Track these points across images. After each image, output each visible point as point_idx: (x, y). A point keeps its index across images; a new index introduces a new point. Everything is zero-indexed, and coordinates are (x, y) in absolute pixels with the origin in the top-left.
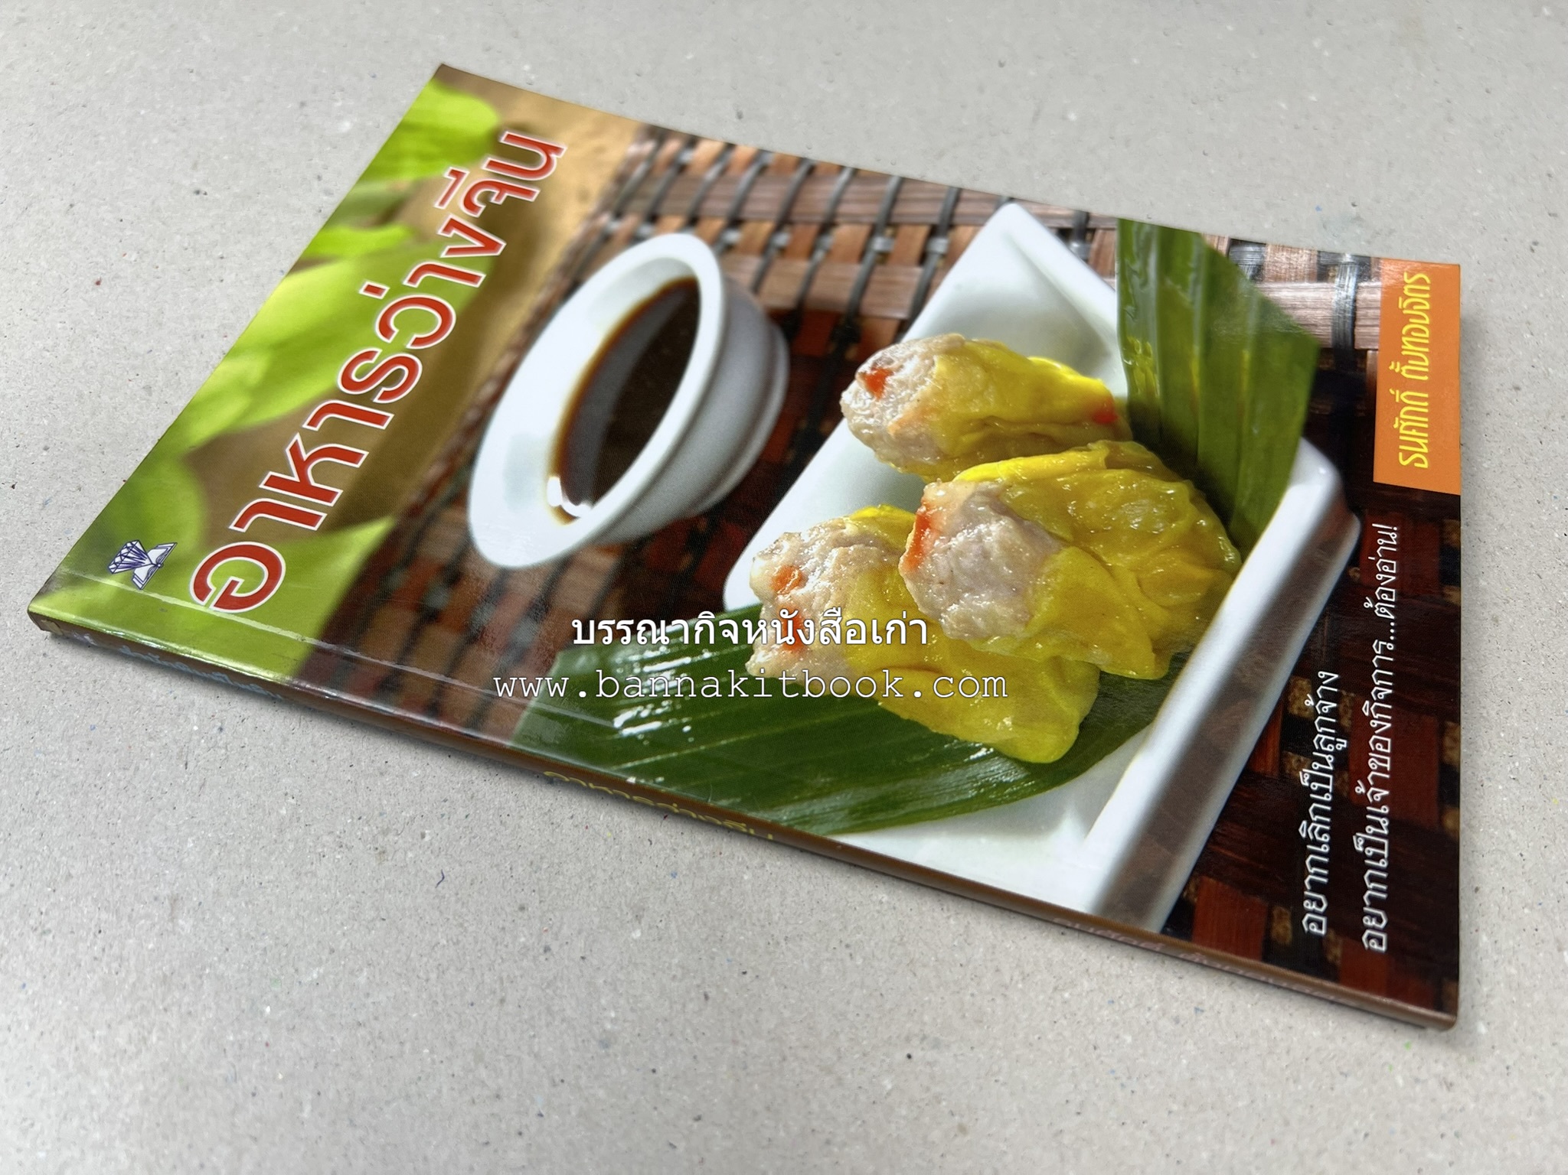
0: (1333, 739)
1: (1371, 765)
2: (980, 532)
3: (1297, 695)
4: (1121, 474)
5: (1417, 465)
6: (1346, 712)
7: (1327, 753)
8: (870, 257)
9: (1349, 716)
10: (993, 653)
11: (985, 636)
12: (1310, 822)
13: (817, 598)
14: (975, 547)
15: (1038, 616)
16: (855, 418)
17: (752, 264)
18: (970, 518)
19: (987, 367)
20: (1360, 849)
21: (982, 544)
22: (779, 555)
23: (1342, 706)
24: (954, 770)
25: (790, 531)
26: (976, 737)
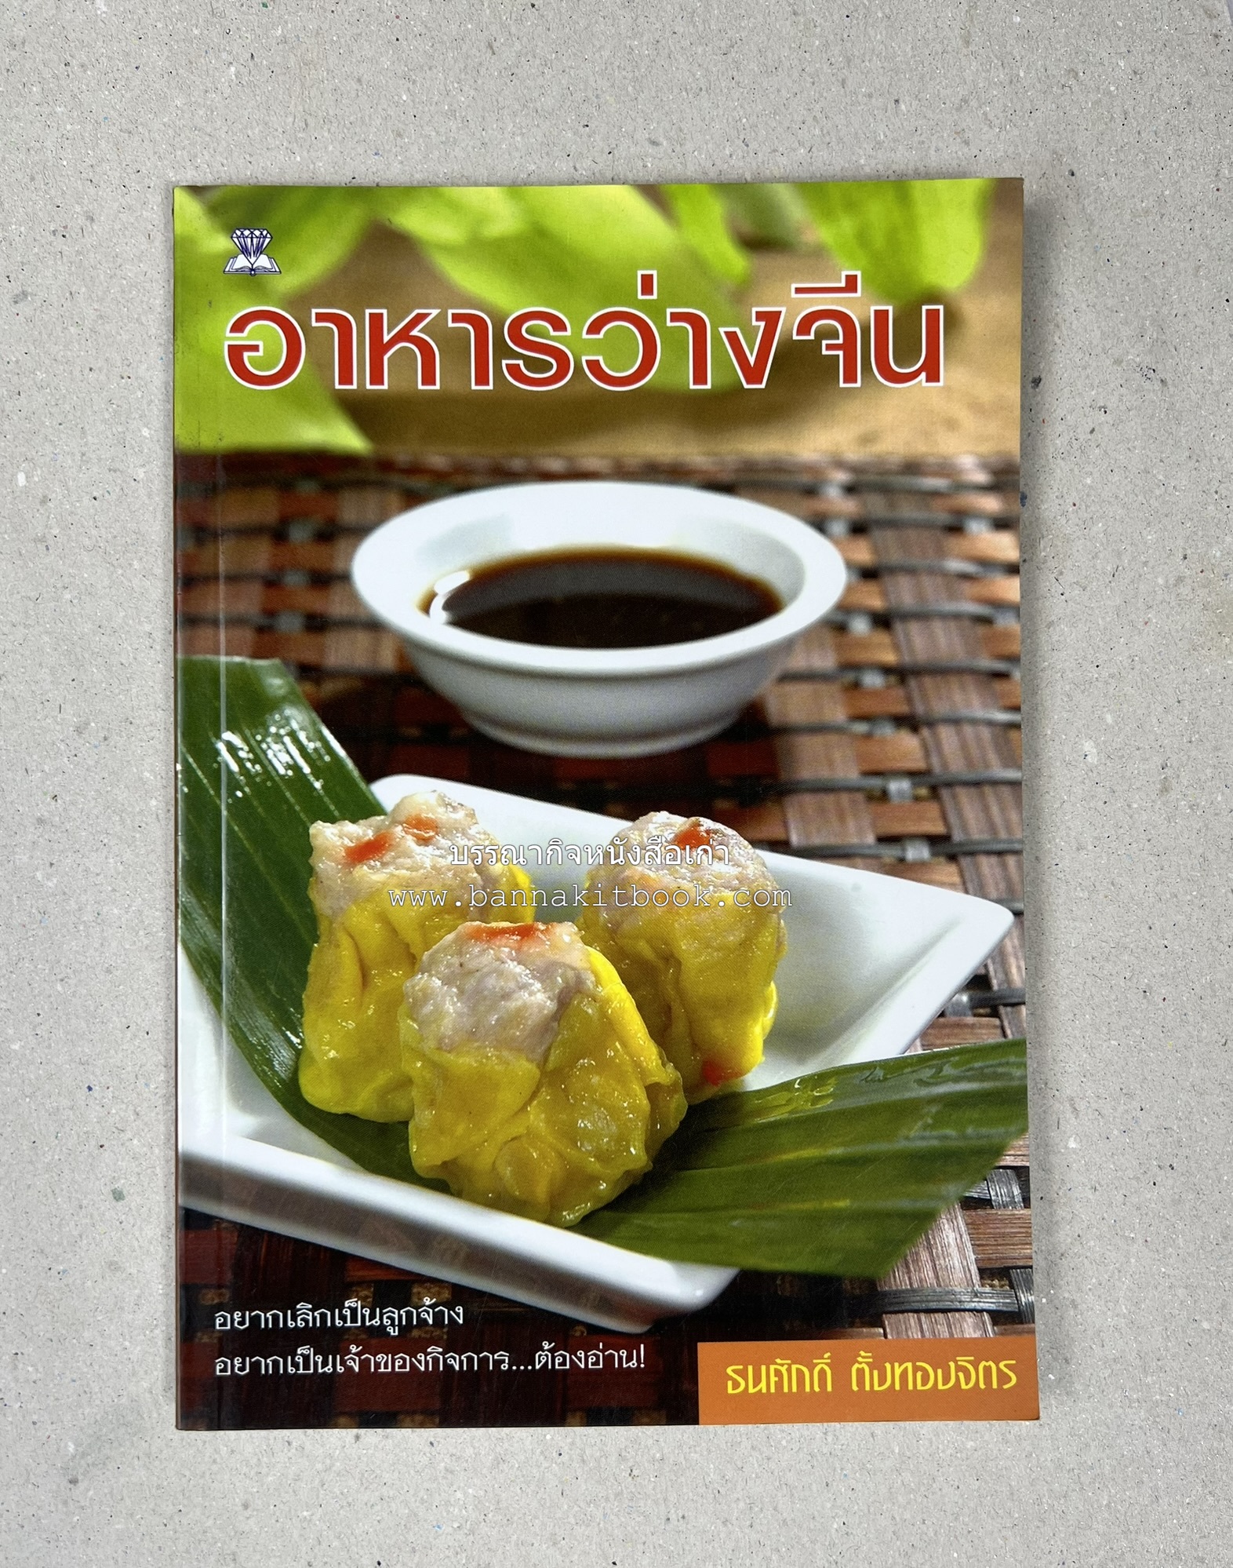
0: (397, 1323)
1: (379, 1356)
2: (532, 985)
3: (433, 1290)
4: (643, 1101)
5: (730, 1383)
6: (426, 1332)
7: (381, 1319)
8: (875, 782)
9: (423, 1335)
10: (398, 1027)
11: (415, 1016)
12: (313, 1310)
13: (409, 861)
14: (512, 985)
15: (451, 1057)
16: (636, 832)
17: (824, 660)
18: (545, 973)
19: (746, 944)
20: (299, 1352)
21: (517, 990)
22: (446, 812)
24: (271, 1021)
25: (476, 813)
26: (308, 1032)
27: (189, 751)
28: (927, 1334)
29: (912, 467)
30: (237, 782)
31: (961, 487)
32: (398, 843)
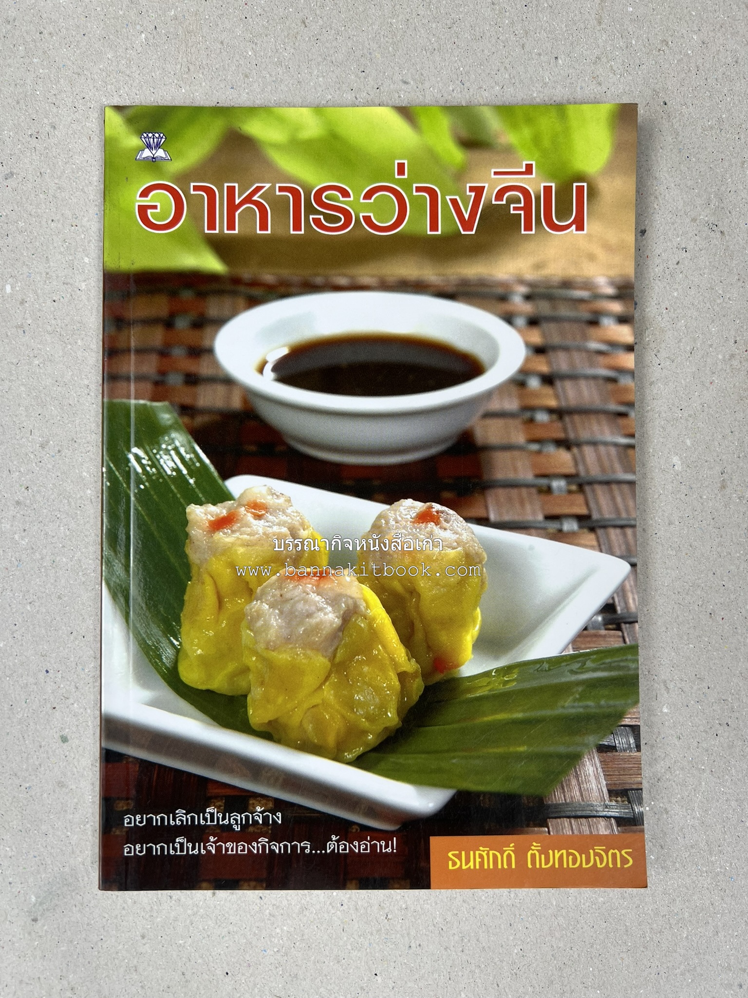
0: (239, 823)
1: (228, 843)
2: (326, 608)
3: (262, 802)
4: (396, 682)
5: (450, 863)
6: (258, 829)
7: (229, 820)
8: (543, 482)
9: (256, 831)
10: (241, 635)
11: (252, 628)
12: (186, 814)
13: (249, 529)
14: (313, 608)
15: (274, 654)
16: (392, 512)
17: (511, 404)
18: (334, 601)
19: (462, 583)
20: (177, 841)
21: (316, 611)
22: (273, 499)
23: (261, 826)
24: (161, 631)
25: (291, 499)
26: (184, 638)
27: (111, 460)
28: (576, 832)
29: (567, 284)
30: (141, 479)
31: (597, 296)
32: (242, 518)
